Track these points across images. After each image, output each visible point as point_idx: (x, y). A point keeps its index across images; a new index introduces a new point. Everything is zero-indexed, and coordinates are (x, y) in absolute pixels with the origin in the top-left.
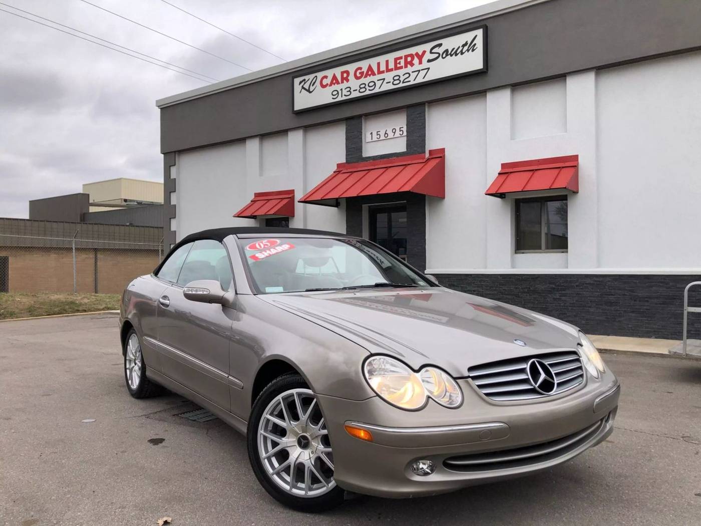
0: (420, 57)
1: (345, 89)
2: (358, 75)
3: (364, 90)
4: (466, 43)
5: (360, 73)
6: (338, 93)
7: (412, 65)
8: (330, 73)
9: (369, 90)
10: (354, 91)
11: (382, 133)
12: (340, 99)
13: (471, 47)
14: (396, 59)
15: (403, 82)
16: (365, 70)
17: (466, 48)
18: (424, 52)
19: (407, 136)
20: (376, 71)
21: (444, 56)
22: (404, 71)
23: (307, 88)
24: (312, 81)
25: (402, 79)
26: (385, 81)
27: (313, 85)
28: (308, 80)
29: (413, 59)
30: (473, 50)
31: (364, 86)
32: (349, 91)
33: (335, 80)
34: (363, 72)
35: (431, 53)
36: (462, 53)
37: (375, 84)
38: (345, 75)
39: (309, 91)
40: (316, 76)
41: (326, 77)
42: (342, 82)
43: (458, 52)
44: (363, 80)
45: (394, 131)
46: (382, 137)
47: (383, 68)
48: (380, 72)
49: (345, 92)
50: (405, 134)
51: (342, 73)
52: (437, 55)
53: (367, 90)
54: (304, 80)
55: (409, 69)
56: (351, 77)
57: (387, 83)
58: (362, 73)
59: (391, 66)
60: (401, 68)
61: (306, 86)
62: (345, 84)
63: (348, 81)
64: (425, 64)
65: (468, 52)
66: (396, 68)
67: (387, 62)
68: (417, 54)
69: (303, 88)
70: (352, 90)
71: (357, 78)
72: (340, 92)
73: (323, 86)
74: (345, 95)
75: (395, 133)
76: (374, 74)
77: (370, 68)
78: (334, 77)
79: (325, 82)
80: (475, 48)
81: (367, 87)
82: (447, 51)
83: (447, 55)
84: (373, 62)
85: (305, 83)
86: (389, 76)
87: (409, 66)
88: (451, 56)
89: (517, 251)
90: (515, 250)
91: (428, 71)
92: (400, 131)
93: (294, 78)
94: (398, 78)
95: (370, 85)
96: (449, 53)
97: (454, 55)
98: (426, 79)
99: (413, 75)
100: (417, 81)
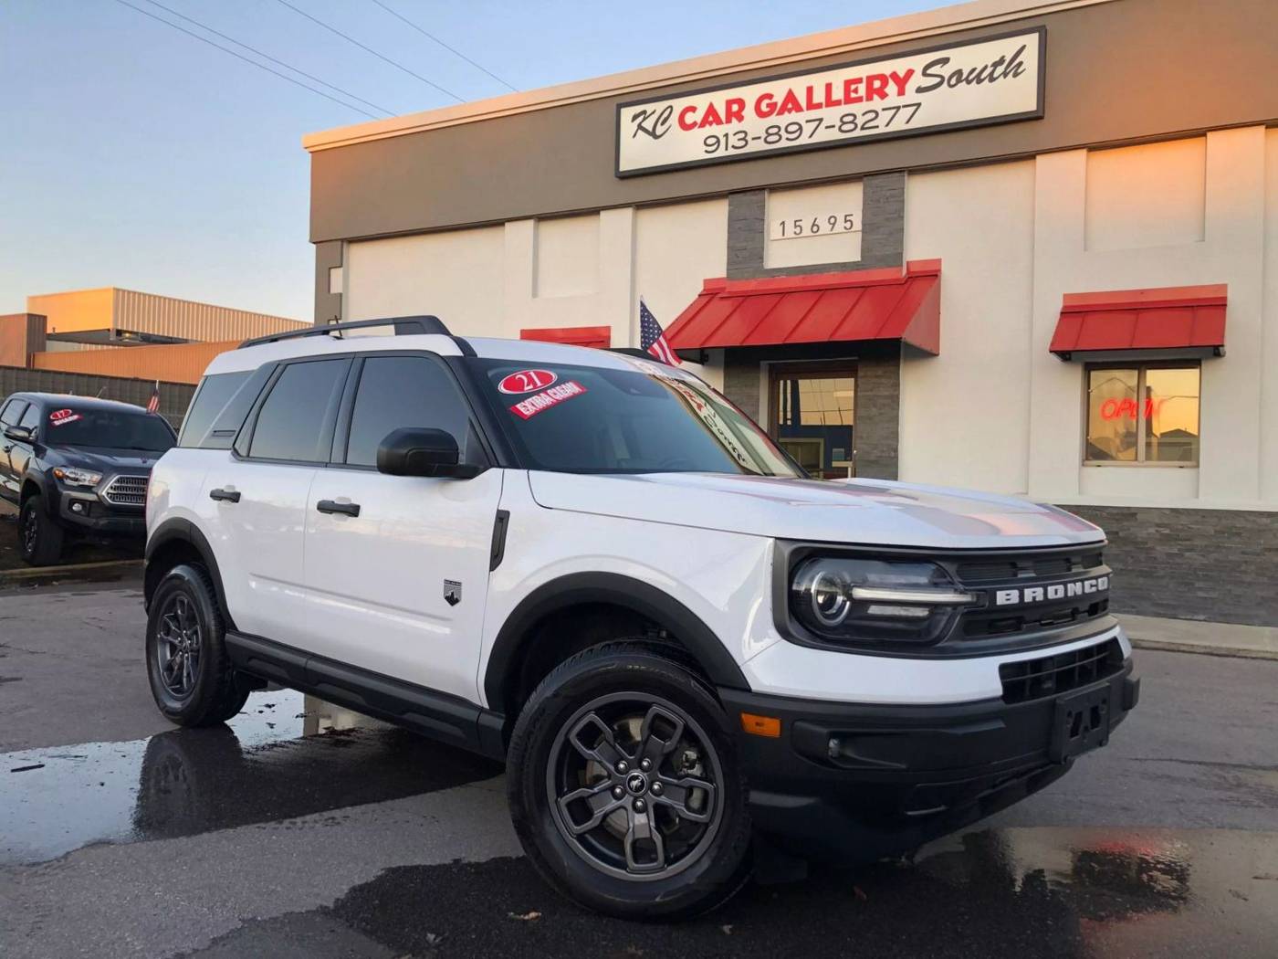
0: (901, 82)
1: (735, 134)
2: (764, 108)
3: (776, 138)
4: (1002, 61)
5: (768, 105)
6: (718, 141)
7: (883, 95)
8: (701, 102)
9: (787, 139)
10: (753, 139)
11: (806, 225)
12: (721, 153)
13: (1012, 67)
14: (848, 83)
15: (863, 128)
16: (779, 99)
17: (1000, 69)
18: (910, 73)
19: (864, 231)
20: (803, 102)
21: (953, 81)
22: (865, 106)
23: (650, 129)
24: (662, 114)
25: (860, 121)
26: (824, 124)
27: (662, 124)
28: (653, 113)
29: (885, 83)
30: (1016, 75)
31: (775, 130)
32: (744, 139)
33: (711, 116)
34: (776, 104)
35: (925, 74)
36: (992, 79)
37: (801, 128)
38: (735, 108)
39: (653, 134)
40: (671, 107)
41: (693, 109)
42: (728, 121)
43: (982, 77)
44: (774, 119)
45: (832, 220)
46: (807, 231)
47: (819, 97)
48: (811, 106)
49: (733, 140)
50: (858, 225)
51: (729, 103)
52: (938, 80)
53: (783, 138)
54: (644, 112)
55: (877, 103)
56: (749, 112)
57: (827, 127)
58: (772, 106)
59: (838, 94)
60: (859, 100)
61: (648, 124)
62: (735, 125)
63: (740, 118)
64: (911, 96)
65: (1005, 77)
66: (848, 100)
67: (829, 87)
68: (894, 76)
69: (640, 127)
70: (749, 138)
71: (760, 114)
72: (723, 141)
73: (685, 127)
74: (733, 147)
75: (834, 224)
76: (798, 108)
77: (790, 97)
78: (711, 110)
79: (689, 118)
80: (1019, 71)
81: (783, 132)
82: (959, 72)
83: (959, 81)
84: (798, 85)
85: (644, 119)
86: (832, 115)
87: (876, 97)
88: (969, 82)
89: (1087, 462)
90: (1083, 461)
91: (917, 110)
92: (846, 221)
93: (620, 106)
94: (851, 118)
95: (791, 129)
96: (964, 76)
97: (975, 82)
98: (912, 125)
99: (886, 116)
100: (894, 127)
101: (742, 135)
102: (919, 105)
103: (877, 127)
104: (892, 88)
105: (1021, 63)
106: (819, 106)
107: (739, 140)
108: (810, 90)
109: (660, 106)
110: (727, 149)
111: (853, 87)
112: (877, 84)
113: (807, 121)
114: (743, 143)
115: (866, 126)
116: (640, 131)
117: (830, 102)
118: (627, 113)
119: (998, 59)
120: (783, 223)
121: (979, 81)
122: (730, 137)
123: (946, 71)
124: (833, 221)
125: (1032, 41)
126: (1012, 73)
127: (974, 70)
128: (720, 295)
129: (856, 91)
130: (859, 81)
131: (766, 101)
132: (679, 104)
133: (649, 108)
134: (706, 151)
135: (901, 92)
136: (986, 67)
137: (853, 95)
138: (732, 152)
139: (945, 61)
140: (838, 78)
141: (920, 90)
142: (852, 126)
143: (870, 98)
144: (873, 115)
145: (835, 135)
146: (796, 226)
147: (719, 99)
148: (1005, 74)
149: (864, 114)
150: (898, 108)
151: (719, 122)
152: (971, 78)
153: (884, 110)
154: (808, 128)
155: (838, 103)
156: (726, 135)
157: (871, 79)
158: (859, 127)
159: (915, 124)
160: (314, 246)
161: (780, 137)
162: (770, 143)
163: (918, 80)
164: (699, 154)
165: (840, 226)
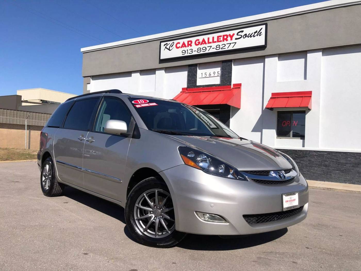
1: (190, 50)
7: (227, 40)
8: (181, 41)
10: (194, 51)
12: (186, 55)
14: (218, 37)
16: (201, 41)
17: (256, 34)
18: (234, 34)
21: (244, 37)
22: (222, 43)
24: (171, 44)
27: (172, 47)
33: (184, 45)
36: (254, 36)
38: (190, 43)
40: (174, 42)
44: (199, 46)
46: (208, 76)
50: (220, 75)
52: (241, 36)
54: (167, 44)
55: (225, 42)
56: (193, 44)
57: (213, 48)
61: (168, 47)
62: (190, 47)
67: (213, 38)
72: (186, 51)
73: (177, 48)
76: (206, 43)
77: (204, 40)
79: (178, 45)
84: (206, 37)
86: (214, 45)
89: (277, 137)
91: (235, 44)
93: (161, 42)
94: (219, 46)
95: (204, 49)
96: (247, 35)
97: (250, 37)
98: (234, 48)
100: (229, 48)
103: (225, 48)
104: (229, 38)
105: (261, 33)
106: (211, 43)
108: (209, 39)
112: (225, 37)
116: (166, 49)
118: (163, 44)
119: (255, 31)
120: (202, 73)
125: (264, 27)
126: (259, 35)
127: (250, 34)
128: (185, 92)
130: (221, 36)
131: (197, 41)
134: (182, 54)
136: (253, 33)
137: (219, 40)
138: (189, 54)
139: (242, 31)
141: (236, 39)
144: (224, 45)
146: (205, 74)
147: (186, 41)
153: (227, 44)
154: (208, 48)
155: (215, 42)
158: (221, 48)
160: (83, 78)
161: (201, 51)
163: (236, 36)
165: (216, 74)
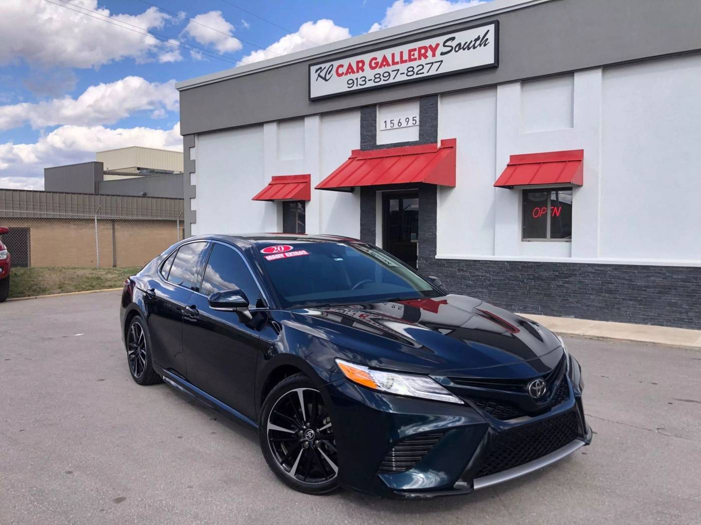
0: (434, 50)
1: (361, 78)
2: (373, 65)
3: (379, 80)
4: (479, 38)
5: (375, 63)
6: (353, 82)
7: (426, 57)
8: (345, 62)
9: (384, 80)
10: (369, 80)
11: (396, 122)
12: (355, 88)
13: (483, 41)
14: (410, 51)
15: (417, 74)
16: (380, 60)
17: (478, 42)
18: (438, 45)
19: (420, 126)
20: (390, 62)
21: (457, 49)
22: (418, 62)
23: (324, 77)
24: (328, 69)
25: (416, 70)
26: (400, 72)
27: (329, 74)
28: (325, 68)
29: (426, 51)
30: (485, 45)
31: (378, 76)
33: (350, 70)
35: (444, 46)
36: (474, 48)
37: (389, 75)
38: (360, 65)
39: (325, 79)
40: (332, 65)
41: (342, 66)
42: (358, 72)
43: (470, 47)
44: (377, 71)
46: (396, 126)
47: (397, 59)
48: (394, 63)
49: (360, 81)
50: (418, 123)
51: (358, 62)
52: (450, 48)
53: (382, 79)
54: (321, 68)
55: (423, 61)
56: (367, 67)
57: (401, 74)
58: (377, 63)
59: (406, 57)
60: (415, 59)
61: (323, 74)
62: (361, 74)
63: (363, 70)
64: (438, 57)
65: (480, 46)
66: (411, 60)
67: (401, 53)
68: (430, 46)
69: (319, 76)
70: (367, 80)
71: (372, 68)
72: (355, 81)
73: (339, 75)
74: (360, 85)
75: (408, 122)
76: (388, 65)
77: (385, 59)
78: (350, 66)
79: (341, 71)
80: (487, 43)
81: (381, 77)
82: (459, 44)
83: (460, 49)
84: (388, 53)
85: (321, 72)
86: (403, 68)
87: (422, 58)
88: (464, 49)
89: (524, 239)
90: (522, 239)
91: (441, 64)
92: (413, 120)
93: (310, 66)
94: (412, 69)
95: (385, 75)
96: (462, 46)
97: (467, 49)
98: (440, 72)
99: (427, 67)
100: (431, 73)
101: (364, 79)
102: (442, 61)
103: (423, 73)
104: (430, 53)
105: (487, 39)
106: (397, 63)
107: (363, 81)
108: (393, 55)
109: (327, 65)
110: (357, 86)
111: (412, 53)
112: (423, 51)
113: (392, 71)
114: (364, 83)
115: (419, 73)
116: (319, 78)
117: (402, 61)
118: (313, 69)
119: (477, 37)
120: (386, 122)
121: (469, 49)
122: (359, 79)
123: (453, 44)
124: (407, 120)
125: (492, 28)
126: (483, 45)
127: (466, 43)
128: (357, 159)
129: (414, 55)
130: (415, 50)
131: (374, 61)
132: (336, 64)
133: (323, 66)
134: (349, 87)
135: (434, 55)
136: (471, 41)
137: (412, 57)
138: (360, 87)
139: (453, 39)
140: (405, 48)
141: (442, 54)
142: (412, 73)
143: (420, 59)
144: (421, 67)
145: (405, 78)
146: (391, 123)
147: (353, 61)
148: (480, 45)
149: (417, 67)
150: (433, 63)
151: (353, 72)
152: (465, 47)
153: (426, 64)
154: (393, 74)
155: (406, 61)
156: (357, 79)
157: (420, 49)
158: (415, 73)
159: (440, 71)
160: (183, 137)
161: (381, 79)
162: (376, 82)
163: (441, 49)
164: (344, 88)
165: (411, 123)
